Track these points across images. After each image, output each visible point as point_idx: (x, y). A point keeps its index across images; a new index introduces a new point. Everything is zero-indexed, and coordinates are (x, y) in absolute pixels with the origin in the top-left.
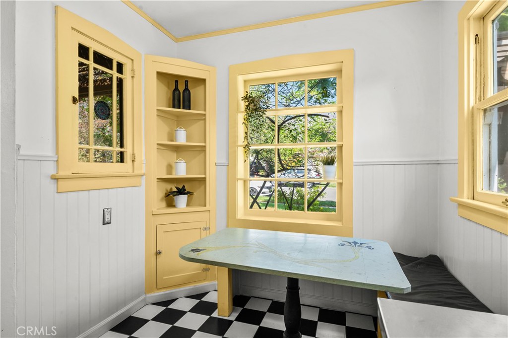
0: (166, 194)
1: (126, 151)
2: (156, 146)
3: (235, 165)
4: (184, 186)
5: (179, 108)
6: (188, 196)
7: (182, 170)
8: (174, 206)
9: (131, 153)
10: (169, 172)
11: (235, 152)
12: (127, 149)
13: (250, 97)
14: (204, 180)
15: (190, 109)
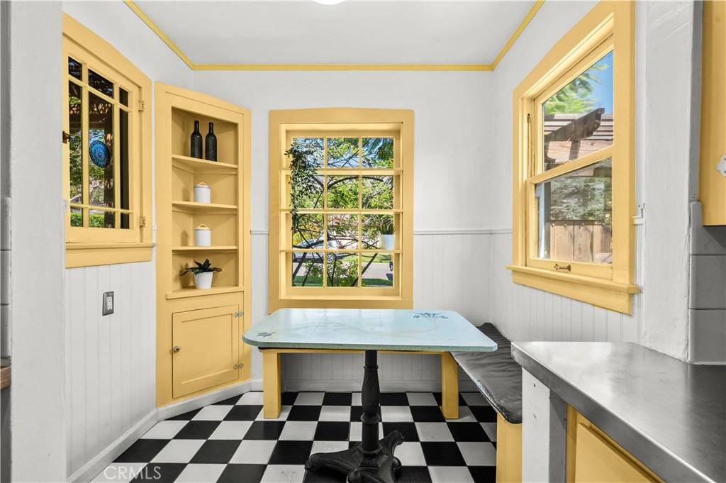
0: (181, 271)
1: (132, 213)
2: (171, 208)
3: (278, 233)
4: (207, 261)
5: (201, 158)
6: (214, 274)
7: (205, 239)
8: (194, 287)
9: (139, 216)
10: (185, 243)
11: (278, 218)
12: (133, 209)
13: (295, 151)
14: (235, 252)
15: (216, 160)
